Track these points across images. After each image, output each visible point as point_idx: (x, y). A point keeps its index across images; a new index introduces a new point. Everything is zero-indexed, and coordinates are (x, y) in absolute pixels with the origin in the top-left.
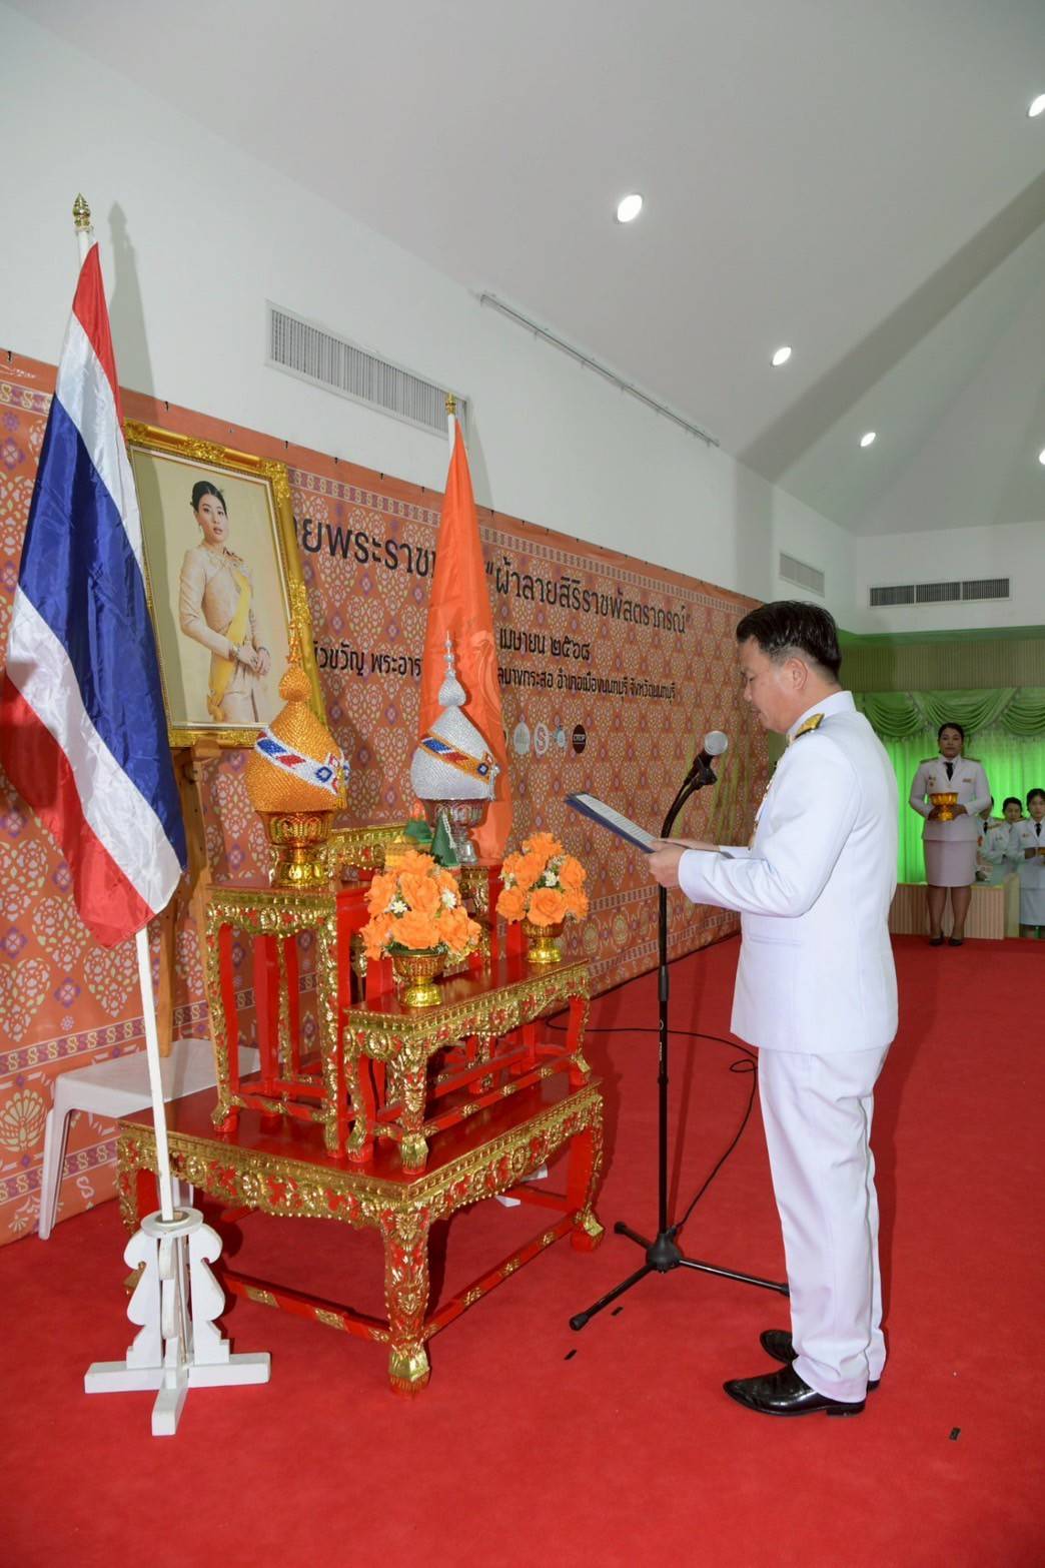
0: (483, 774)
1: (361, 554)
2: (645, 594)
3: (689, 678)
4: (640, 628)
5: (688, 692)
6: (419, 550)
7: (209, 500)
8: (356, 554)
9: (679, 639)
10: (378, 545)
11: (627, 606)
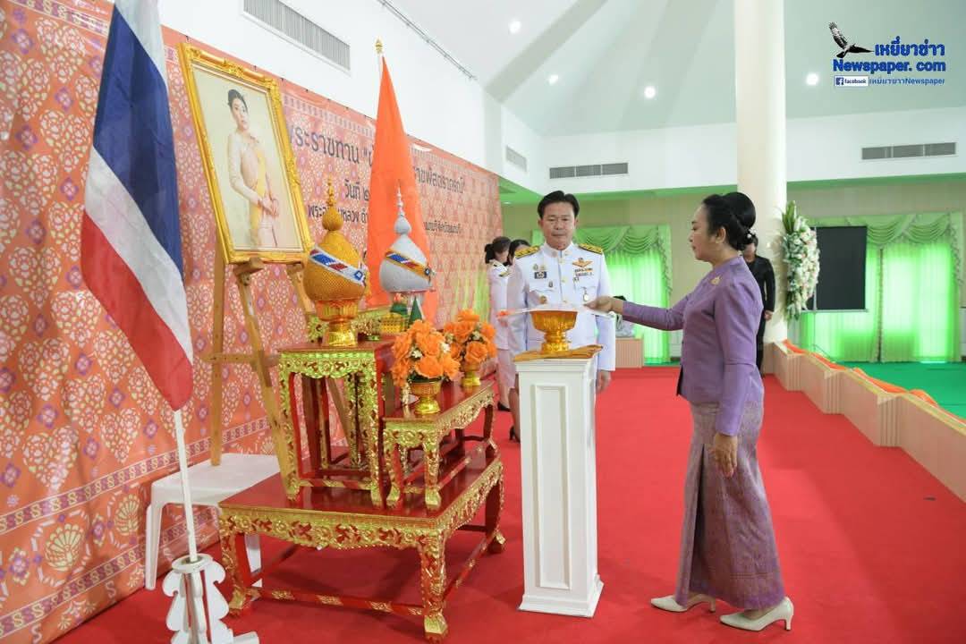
0: (427, 275)
1: (299, 141)
2: (442, 170)
3: (466, 221)
4: (441, 190)
5: (467, 230)
6: (329, 139)
7: (237, 101)
8: (296, 141)
9: (460, 197)
10: (307, 135)
11: (434, 177)
